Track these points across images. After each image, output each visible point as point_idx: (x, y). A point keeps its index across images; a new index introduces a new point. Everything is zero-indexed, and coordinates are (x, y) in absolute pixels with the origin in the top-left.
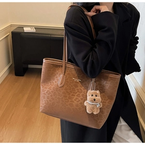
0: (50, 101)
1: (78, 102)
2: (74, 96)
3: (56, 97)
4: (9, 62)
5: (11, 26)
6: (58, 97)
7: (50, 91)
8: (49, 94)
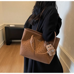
0: (25, 49)
1: (39, 51)
2: (37, 48)
3: (28, 48)
4: (4, 40)
5: (4, 25)
6: (29, 48)
7: (26, 45)
8: (24, 46)
